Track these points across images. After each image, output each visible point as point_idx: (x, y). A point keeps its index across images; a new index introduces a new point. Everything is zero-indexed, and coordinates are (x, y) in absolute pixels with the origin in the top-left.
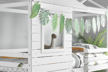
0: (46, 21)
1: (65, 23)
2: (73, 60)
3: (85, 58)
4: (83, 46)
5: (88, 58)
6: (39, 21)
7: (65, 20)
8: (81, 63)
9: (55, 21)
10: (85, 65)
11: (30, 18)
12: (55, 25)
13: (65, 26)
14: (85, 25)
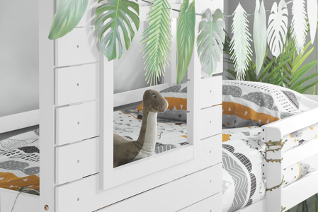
0: (119, 40)
1: (197, 34)
2: (225, 182)
3: (268, 161)
4: (246, 97)
5: (279, 161)
6: (90, 41)
7: (198, 19)
8: (255, 186)
9: (158, 31)
10: (267, 190)
11: (50, 37)
12: (159, 49)
13: (196, 48)
14: (267, 27)
